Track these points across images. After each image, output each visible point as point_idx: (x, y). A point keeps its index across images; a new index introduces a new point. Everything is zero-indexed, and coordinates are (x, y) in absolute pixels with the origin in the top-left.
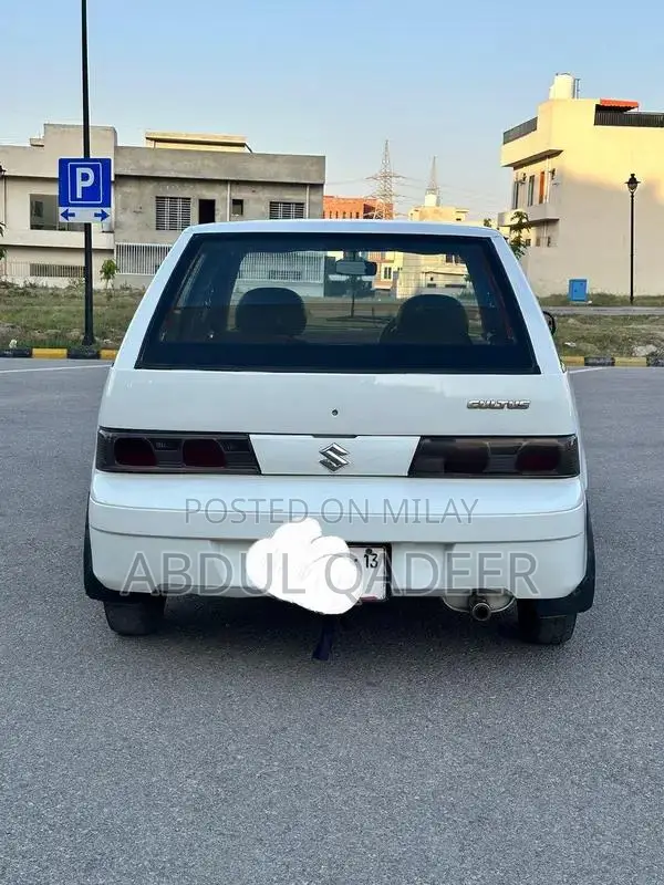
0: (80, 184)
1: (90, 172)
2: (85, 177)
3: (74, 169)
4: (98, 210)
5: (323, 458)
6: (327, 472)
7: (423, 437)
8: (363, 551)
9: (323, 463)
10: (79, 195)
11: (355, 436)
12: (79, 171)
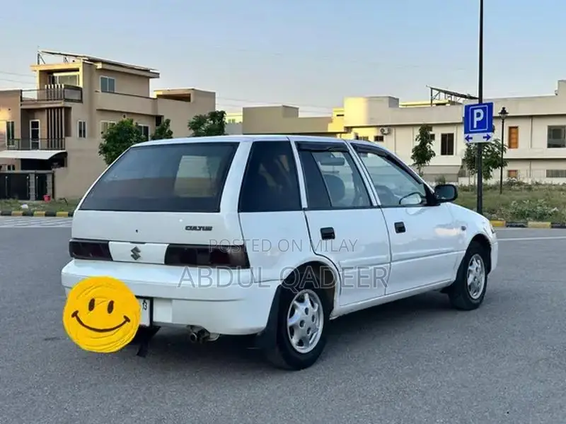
0: (476, 119)
1: (481, 111)
2: (479, 115)
3: (473, 110)
4: (485, 135)
5: (132, 253)
6: (133, 260)
7: (171, 244)
8: (142, 301)
9: (132, 256)
10: (475, 126)
11: (144, 243)
12: (476, 111)
